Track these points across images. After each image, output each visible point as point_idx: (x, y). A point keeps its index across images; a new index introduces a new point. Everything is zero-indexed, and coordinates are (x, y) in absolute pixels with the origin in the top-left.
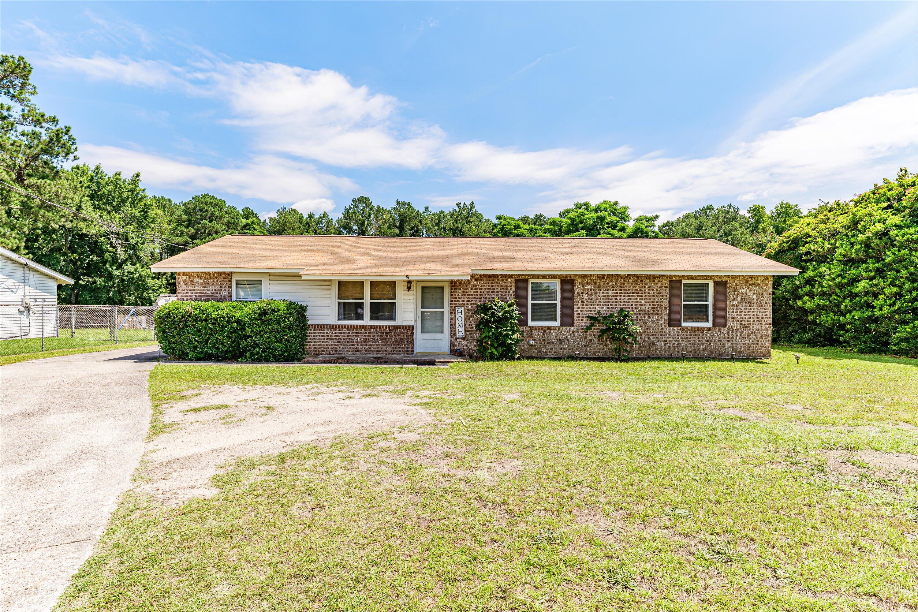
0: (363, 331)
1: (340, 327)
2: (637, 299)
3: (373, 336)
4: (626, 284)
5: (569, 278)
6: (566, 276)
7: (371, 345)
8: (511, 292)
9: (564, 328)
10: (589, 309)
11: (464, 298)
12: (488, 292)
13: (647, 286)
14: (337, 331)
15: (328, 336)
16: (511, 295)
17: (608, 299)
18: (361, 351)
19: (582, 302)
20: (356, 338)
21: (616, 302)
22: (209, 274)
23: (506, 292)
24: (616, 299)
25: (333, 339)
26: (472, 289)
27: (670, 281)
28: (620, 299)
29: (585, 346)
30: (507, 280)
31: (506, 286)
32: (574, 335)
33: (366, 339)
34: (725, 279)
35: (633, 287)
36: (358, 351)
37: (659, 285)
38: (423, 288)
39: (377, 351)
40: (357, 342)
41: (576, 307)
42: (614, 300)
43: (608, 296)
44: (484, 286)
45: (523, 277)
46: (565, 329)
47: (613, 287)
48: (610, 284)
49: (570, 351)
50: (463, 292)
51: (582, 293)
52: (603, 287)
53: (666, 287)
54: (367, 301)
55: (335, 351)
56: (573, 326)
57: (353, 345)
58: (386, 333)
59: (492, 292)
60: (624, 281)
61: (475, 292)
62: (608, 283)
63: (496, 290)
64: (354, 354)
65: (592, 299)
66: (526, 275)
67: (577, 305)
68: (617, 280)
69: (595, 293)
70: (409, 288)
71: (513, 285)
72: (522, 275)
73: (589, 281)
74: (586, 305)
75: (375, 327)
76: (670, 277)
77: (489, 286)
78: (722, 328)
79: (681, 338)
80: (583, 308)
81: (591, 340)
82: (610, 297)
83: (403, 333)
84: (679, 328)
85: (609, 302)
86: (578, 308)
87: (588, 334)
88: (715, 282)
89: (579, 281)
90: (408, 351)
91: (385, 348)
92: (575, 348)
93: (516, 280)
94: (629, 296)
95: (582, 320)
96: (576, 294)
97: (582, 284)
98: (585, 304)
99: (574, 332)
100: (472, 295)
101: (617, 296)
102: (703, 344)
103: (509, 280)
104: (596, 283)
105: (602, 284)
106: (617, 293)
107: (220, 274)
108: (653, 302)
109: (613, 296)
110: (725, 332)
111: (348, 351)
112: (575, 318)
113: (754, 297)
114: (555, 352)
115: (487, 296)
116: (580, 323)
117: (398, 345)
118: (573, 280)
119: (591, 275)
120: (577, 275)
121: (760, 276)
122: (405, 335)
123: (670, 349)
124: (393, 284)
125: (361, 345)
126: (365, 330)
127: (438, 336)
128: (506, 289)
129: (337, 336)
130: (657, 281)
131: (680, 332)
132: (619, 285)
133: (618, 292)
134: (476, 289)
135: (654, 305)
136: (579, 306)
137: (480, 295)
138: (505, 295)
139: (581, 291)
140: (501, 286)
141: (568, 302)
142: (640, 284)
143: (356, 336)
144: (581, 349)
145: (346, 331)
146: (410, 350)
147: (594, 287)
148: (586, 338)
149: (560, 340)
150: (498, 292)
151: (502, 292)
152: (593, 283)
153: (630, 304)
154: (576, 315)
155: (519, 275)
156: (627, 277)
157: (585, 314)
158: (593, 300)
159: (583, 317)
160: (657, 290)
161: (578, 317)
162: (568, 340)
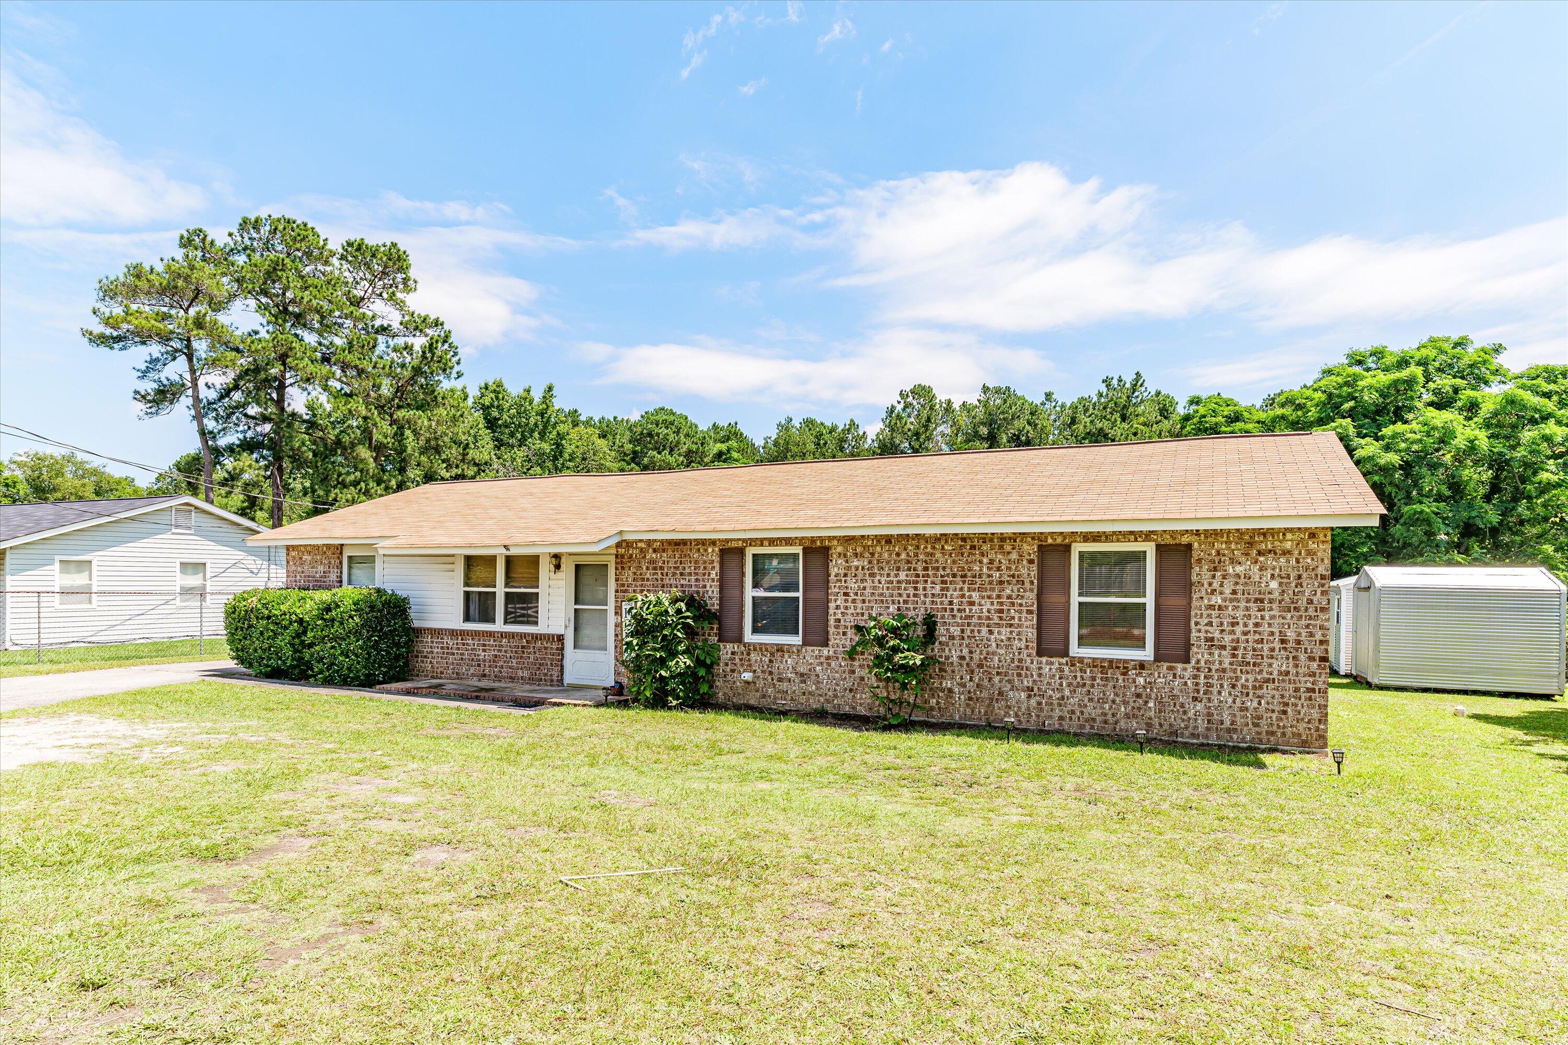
0: (492, 642)
1: (463, 633)
2: (961, 589)
3: (506, 652)
4: (938, 555)
5: (818, 543)
6: (813, 540)
7: (502, 666)
8: (713, 575)
9: (809, 648)
10: (859, 611)
11: (636, 586)
12: (674, 574)
13: (985, 560)
14: (459, 641)
15: (448, 648)
16: (713, 580)
17: (899, 588)
18: (490, 675)
19: (846, 594)
20: (483, 654)
21: (915, 595)
22: (317, 547)
23: (704, 575)
24: (916, 589)
25: (453, 654)
26: (648, 568)
27: (1040, 547)
28: (925, 589)
29: (851, 690)
30: (706, 550)
31: (705, 562)
32: (829, 665)
33: (496, 656)
34: (1185, 540)
35: (954, 562)
36: (485, 676)
37: (1014, 556)
38: (578, 567)
39: (511, 678)
40: (484, 661)
41: (832, 605)
42: (912, 592)
43: (899, 582)
44: (668, 562)
45: (734, 545)
46: (811, 652)
47: (908, 562)
48: (903, 556)
49: (822, 699)
50: (635, 573)
51: (845, 575)
52: (888, 562)
53: (1031, 562)
54: (500, 590)
55: (457, 673)
56: (827, 645)
57: (479, 665)
58: (523, 647)
59: (682, 574)
60: (934, 548)
61: (654, 574)
62: (898, 555)
63: (687, 571)
64: (479, 680)
65: (864, 588)
66: (740, 539)
67: (836, 601)
68: (918, 547)
69: (872, 575)
70: (558, 567)
71: (716, 559)
72: (732, 540)
73: (859, 550)
74: (854, 601)
75: (512, 635)
76: (1039, 537)
77: (676, 563)
78: (1180, 666)
79: (1069, 685)
80: (846, 608)
81: (862, 679)
82: (903, 585)
83: (546, 648)
84: (1064, 660)
85: (900, 595)
86: (837, 607)
87: (856, 663)
88: (1161, 549)
89: (840, 549)
90: (552, 681)
91: (520, 673)
92: (830, 693)
93: (721, 550)
94: (943, 582)
95: (844, 634)
96: (832, 577)
97: (845, 555)
98: (850, 599)
99: (828, 658)
100: (648, 580)
101: (917, 582)
102: (1125, 703)
103: (710, 550)
104: (873, 554)
105: (886, 555)
106: (918, 576)
108: (999, 597)
109: (908, 582)
110: (1187, 674)
111: (473, 675)
112: (832, 630)
113: (1274, 585)
114: (792, 699)
115: (673, 582)
116: (840, 641)
117: (539, 668)
118: (828, 549)
119: (863, 536)
120: (835, 537)
121: (1291, 530)
122: (549, 651)
123: (1041, 710)
124: (534, 561)
125: (490, 666)
126: (494, 641)
127: (598, 655)
128: (705, 568)
129: (458, 649)
130: (1008, 548)
131: (1066, 669)
132: (921, 557)
133: (921, 573)
134: (655, 569)
135: (1001, 604)
136: (838, 603)
137: (662, 580)
138: (703, 580)
139: (842, 572)
140: (696, 562)
141: (817, 595)
142: (970, 554)
143: (484, 651)
144: (843, 696)
145: (471, 642)
146: (555, 678)
147: (870, 562)
148: (853, 672)
149: (802, 675)
150: (690, 574)
151: (696, 574)
152: (867, 555)
153: (946, 601)
154: (832, 622)
155: (727, 541)
156: (939, 539)
157: (850, 621)
158: (868, 590)
159: (846, 627)
160: (1009, 568)
161: (837, 627)
162: (817, 676)
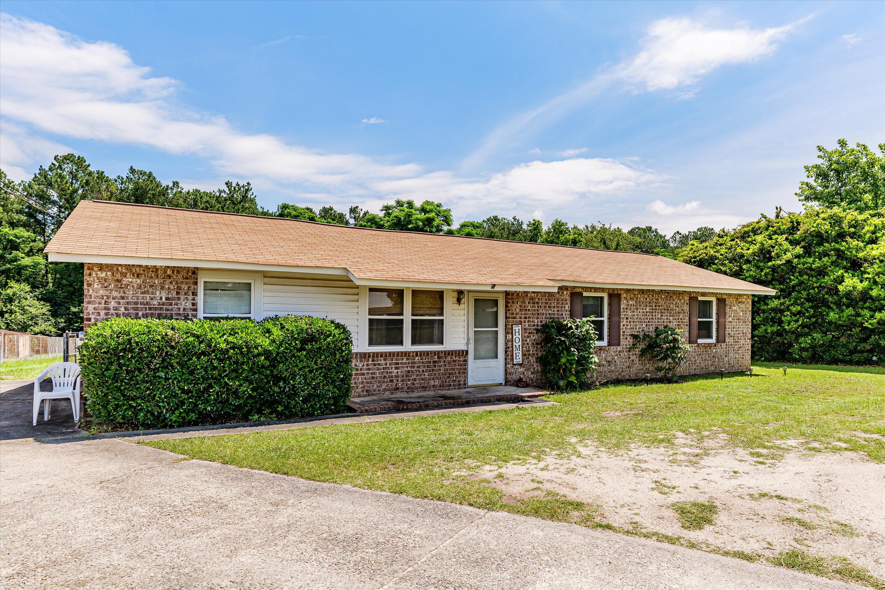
0: (405, 361)
1: (375, 355)
2: (667, 316)
3: (418, 367)
4: (660, 300)
5: (616, 292)
6: (614, 290)
7: (415, 380)
8: (567, 308)
9: (612, 347)
10: (632, 327)
11: (521, 314)
12: (545, 307)
13: (674, 303)
14: (370, 362)
15: (357, 370)
16: (567, 311)
17: (646, 315)
18: (402, 388)
19: (627, 318)
20: (396, 371)
21: (652, 319)
22: (156, 269)
23: (562, 307)
24: (652, 315)
25: (363, 374)
26: (529, 303)
27: (690, 297)
28: (655, 316)
29: (629, 367)
30: (563, 293)
31: (562, 300)
32: (620, 355)
33: (409, 371)
34: (724, 297)
35: (665, 303)
36: (397, 389)
37: (682, 301)
38: (476, 300)
39: (423, 387)
40: (397, 377)
41: (622, 324)
42: (651, 317)
43: (647, 312)
44: (541, 299)
45: (577, 290)
46: (613, 348)
47: (650, 303)
48: (648, 300)
49: (617, 374)
50: (521, 306)
51: (627, 309)
52: (643, 303)
53: (687, 304)
54: (407, 318)
55: (367, 391)
56: (619, 345)
57: (392, 381)
58: (434, 362)
59: (549, 307)
60: (658, 296)
61: (533, 307)
62: (646, 299)
63: (553, 305)
64: (392, 393)
65: (634, 315)
66: (580, 287)
67: (623, 322)
68: (653, 296)
69: (637, 309)
70: (459, 301)
71: (568, 298)
72: (576, 287)
73: (632, 296)
74: (630, 322)
75: (421, 354)
76: (689, 293)
77: (546, 300)
78: (723, 344)
79: (697, 355)
80: (627, 325)
81: (633, 361)
82: (648, 314)
83: (454, 361)
84: (696, 345)
85: (647, 318)
86: (624, 325)
87: (631, 353)
88: (718, 299)
89: (625, 295)
90: (460, 385)
91: (432, 383)
92: (620, 370)
93: (571, 293)
94: (661, 312)
95: (626, 339)
96: (621, 310)
97: (627, 299)
98: (628, 321)
99: (620, 352)
100: (529, 310)
101: (652, 312)
102: (711, 360)
103: (565, 293)
104: (637, 298)
105: (642, 299)
106: (653, 309)
107: (177, 270)
108: (678, 319)
109: (650, 312)
110: (724, 347)
111: (385, 390)
112: (621, 337)
113: (741, 314)
114: (605, 376)
115: (544, 312)
116: (626, 342)
117: (449, 377)
118: (620, 295)
119: (633, 289)
120: (622, 289)
121: (744, 295)
122: (457, 363)
123: (690, 366)
124: (440, 294)
125: (403, 381)
126: (407, 359)
127: (492, 362)
128: (562, 303)
129: (369, 369)
130: (681, 297)
131: (696, 348)
132: (654, 300)
133: (654, 308)
134: (534, 303)
135: (679, 322)
136: (624, 323)
137: (538, 310)
138: (561, 311)
139: (625, 307)
140: (558, 300)
141: (615, 319)
142: (670, 300)
143: (396, 368)
144: (626, 371)
145: (383, 362)
146: (462, 383)
147: (636, 303)
148: (629, 358)
149: (609, 362)
150: (554, 307)
151: (558, 307)
152: (635, 299)
153: (662, 321)
154: (621, 333)
155: (574, 287)
156: (660, 293)
157: (628, 332)
158: (636, 316)
159: (627, 335)
160: (681, 306)
161: (623, 335)
162: (615, 361)
